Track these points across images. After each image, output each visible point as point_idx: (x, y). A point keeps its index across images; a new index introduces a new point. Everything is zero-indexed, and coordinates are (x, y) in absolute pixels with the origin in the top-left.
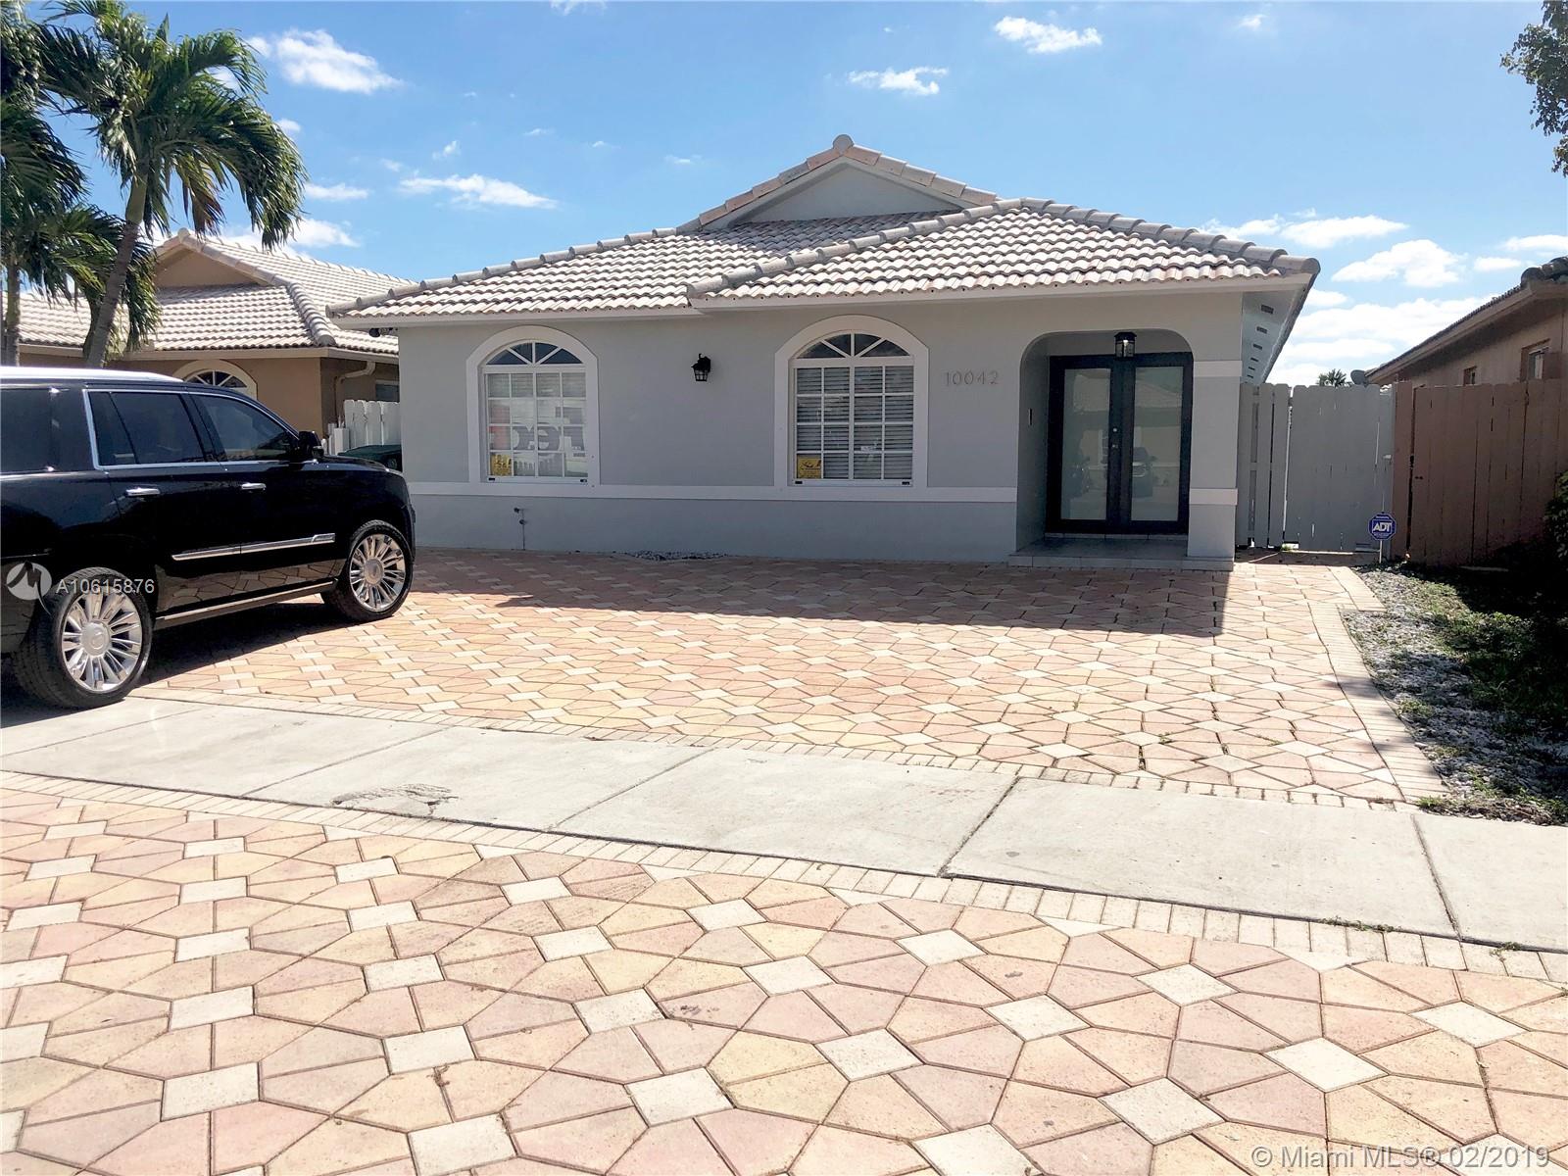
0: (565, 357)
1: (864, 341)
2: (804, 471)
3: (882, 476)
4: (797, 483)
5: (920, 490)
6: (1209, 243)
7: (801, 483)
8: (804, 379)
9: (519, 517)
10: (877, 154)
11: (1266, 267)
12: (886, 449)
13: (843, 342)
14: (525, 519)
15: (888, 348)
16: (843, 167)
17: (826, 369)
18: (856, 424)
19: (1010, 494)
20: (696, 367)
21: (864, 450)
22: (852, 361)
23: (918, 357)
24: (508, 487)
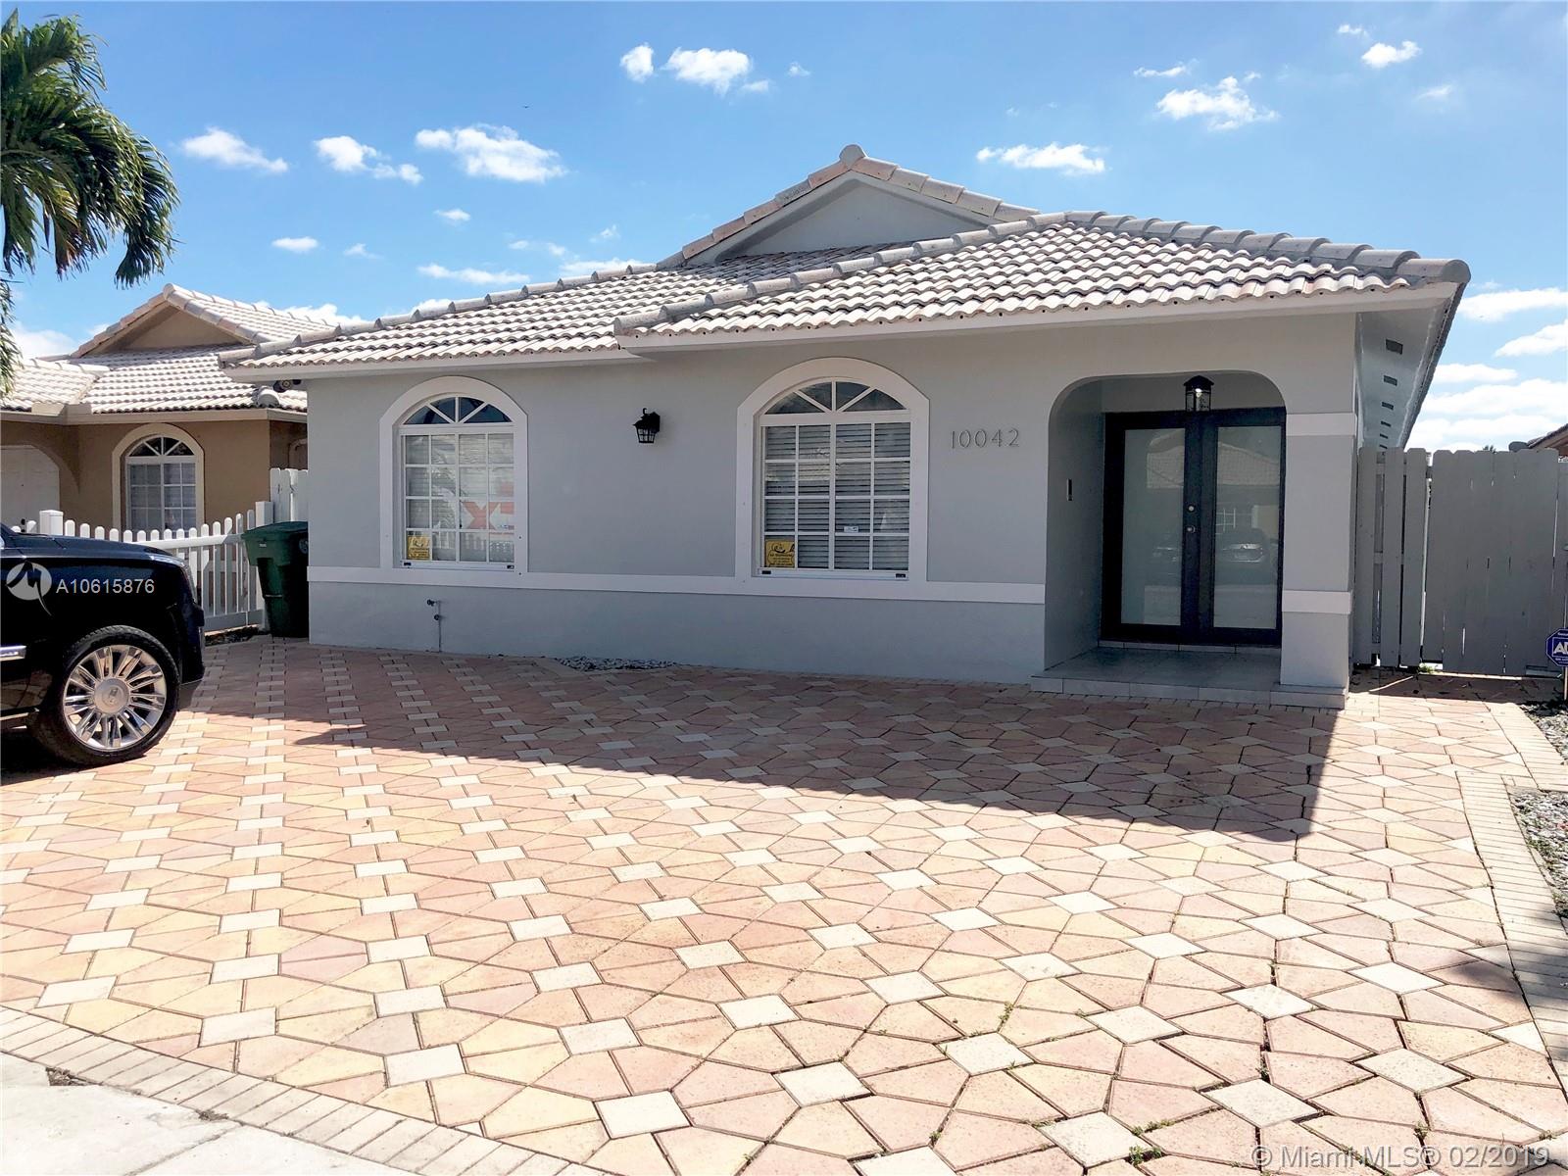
0: (492, 415)
1: (848, 390)
2: (774, 558)
3: (871, 568)
4: (764, 572)
5: (918, 585)
6: (1306, 249)
7: (769, 573)
8: (774, 441)
9: (434, 610)
10: (892, 167)
11: (1387, 275)
12: (875, 530)
13: (821, 393)
14: (442, 614)
15: (879, 400)
16: (854, 184)
17: (800, 427)
18: (838, 498)
19: (1035, 593)
20: (638, 425)
21: (850, 532)
22: (833, 417)
23: (915, 411)
24: (427, 574)
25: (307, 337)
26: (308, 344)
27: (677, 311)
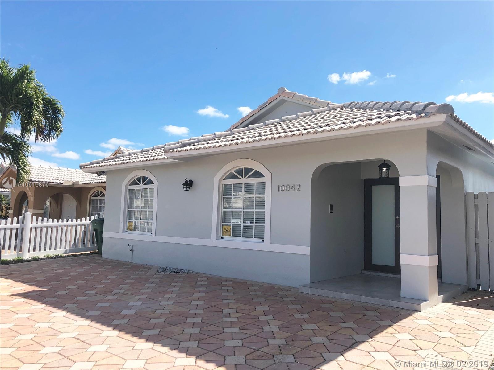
1: (248, 170)
2: (224, 233)
3: (254, 237)
4: (222, 238)
5: (266, 246)
7: (223, 238)
8: (226, 189)
9: (131, 248)
12: (255, 223)
13: (240, 172)
15: (258, 174)
17: (234, 184)
18: (244, 210)
19: (306, 250)
20: (184, 184)
21: (248, 223)
22: (243, 180)
23: (267, 177)
25: (107, 158)
26: (106, 160)
27: (186, 144)
